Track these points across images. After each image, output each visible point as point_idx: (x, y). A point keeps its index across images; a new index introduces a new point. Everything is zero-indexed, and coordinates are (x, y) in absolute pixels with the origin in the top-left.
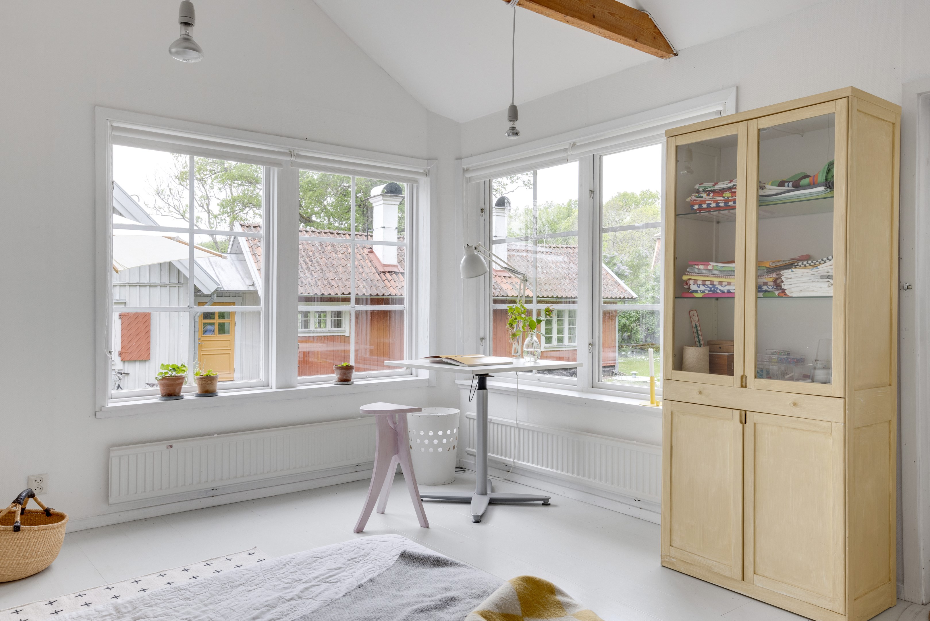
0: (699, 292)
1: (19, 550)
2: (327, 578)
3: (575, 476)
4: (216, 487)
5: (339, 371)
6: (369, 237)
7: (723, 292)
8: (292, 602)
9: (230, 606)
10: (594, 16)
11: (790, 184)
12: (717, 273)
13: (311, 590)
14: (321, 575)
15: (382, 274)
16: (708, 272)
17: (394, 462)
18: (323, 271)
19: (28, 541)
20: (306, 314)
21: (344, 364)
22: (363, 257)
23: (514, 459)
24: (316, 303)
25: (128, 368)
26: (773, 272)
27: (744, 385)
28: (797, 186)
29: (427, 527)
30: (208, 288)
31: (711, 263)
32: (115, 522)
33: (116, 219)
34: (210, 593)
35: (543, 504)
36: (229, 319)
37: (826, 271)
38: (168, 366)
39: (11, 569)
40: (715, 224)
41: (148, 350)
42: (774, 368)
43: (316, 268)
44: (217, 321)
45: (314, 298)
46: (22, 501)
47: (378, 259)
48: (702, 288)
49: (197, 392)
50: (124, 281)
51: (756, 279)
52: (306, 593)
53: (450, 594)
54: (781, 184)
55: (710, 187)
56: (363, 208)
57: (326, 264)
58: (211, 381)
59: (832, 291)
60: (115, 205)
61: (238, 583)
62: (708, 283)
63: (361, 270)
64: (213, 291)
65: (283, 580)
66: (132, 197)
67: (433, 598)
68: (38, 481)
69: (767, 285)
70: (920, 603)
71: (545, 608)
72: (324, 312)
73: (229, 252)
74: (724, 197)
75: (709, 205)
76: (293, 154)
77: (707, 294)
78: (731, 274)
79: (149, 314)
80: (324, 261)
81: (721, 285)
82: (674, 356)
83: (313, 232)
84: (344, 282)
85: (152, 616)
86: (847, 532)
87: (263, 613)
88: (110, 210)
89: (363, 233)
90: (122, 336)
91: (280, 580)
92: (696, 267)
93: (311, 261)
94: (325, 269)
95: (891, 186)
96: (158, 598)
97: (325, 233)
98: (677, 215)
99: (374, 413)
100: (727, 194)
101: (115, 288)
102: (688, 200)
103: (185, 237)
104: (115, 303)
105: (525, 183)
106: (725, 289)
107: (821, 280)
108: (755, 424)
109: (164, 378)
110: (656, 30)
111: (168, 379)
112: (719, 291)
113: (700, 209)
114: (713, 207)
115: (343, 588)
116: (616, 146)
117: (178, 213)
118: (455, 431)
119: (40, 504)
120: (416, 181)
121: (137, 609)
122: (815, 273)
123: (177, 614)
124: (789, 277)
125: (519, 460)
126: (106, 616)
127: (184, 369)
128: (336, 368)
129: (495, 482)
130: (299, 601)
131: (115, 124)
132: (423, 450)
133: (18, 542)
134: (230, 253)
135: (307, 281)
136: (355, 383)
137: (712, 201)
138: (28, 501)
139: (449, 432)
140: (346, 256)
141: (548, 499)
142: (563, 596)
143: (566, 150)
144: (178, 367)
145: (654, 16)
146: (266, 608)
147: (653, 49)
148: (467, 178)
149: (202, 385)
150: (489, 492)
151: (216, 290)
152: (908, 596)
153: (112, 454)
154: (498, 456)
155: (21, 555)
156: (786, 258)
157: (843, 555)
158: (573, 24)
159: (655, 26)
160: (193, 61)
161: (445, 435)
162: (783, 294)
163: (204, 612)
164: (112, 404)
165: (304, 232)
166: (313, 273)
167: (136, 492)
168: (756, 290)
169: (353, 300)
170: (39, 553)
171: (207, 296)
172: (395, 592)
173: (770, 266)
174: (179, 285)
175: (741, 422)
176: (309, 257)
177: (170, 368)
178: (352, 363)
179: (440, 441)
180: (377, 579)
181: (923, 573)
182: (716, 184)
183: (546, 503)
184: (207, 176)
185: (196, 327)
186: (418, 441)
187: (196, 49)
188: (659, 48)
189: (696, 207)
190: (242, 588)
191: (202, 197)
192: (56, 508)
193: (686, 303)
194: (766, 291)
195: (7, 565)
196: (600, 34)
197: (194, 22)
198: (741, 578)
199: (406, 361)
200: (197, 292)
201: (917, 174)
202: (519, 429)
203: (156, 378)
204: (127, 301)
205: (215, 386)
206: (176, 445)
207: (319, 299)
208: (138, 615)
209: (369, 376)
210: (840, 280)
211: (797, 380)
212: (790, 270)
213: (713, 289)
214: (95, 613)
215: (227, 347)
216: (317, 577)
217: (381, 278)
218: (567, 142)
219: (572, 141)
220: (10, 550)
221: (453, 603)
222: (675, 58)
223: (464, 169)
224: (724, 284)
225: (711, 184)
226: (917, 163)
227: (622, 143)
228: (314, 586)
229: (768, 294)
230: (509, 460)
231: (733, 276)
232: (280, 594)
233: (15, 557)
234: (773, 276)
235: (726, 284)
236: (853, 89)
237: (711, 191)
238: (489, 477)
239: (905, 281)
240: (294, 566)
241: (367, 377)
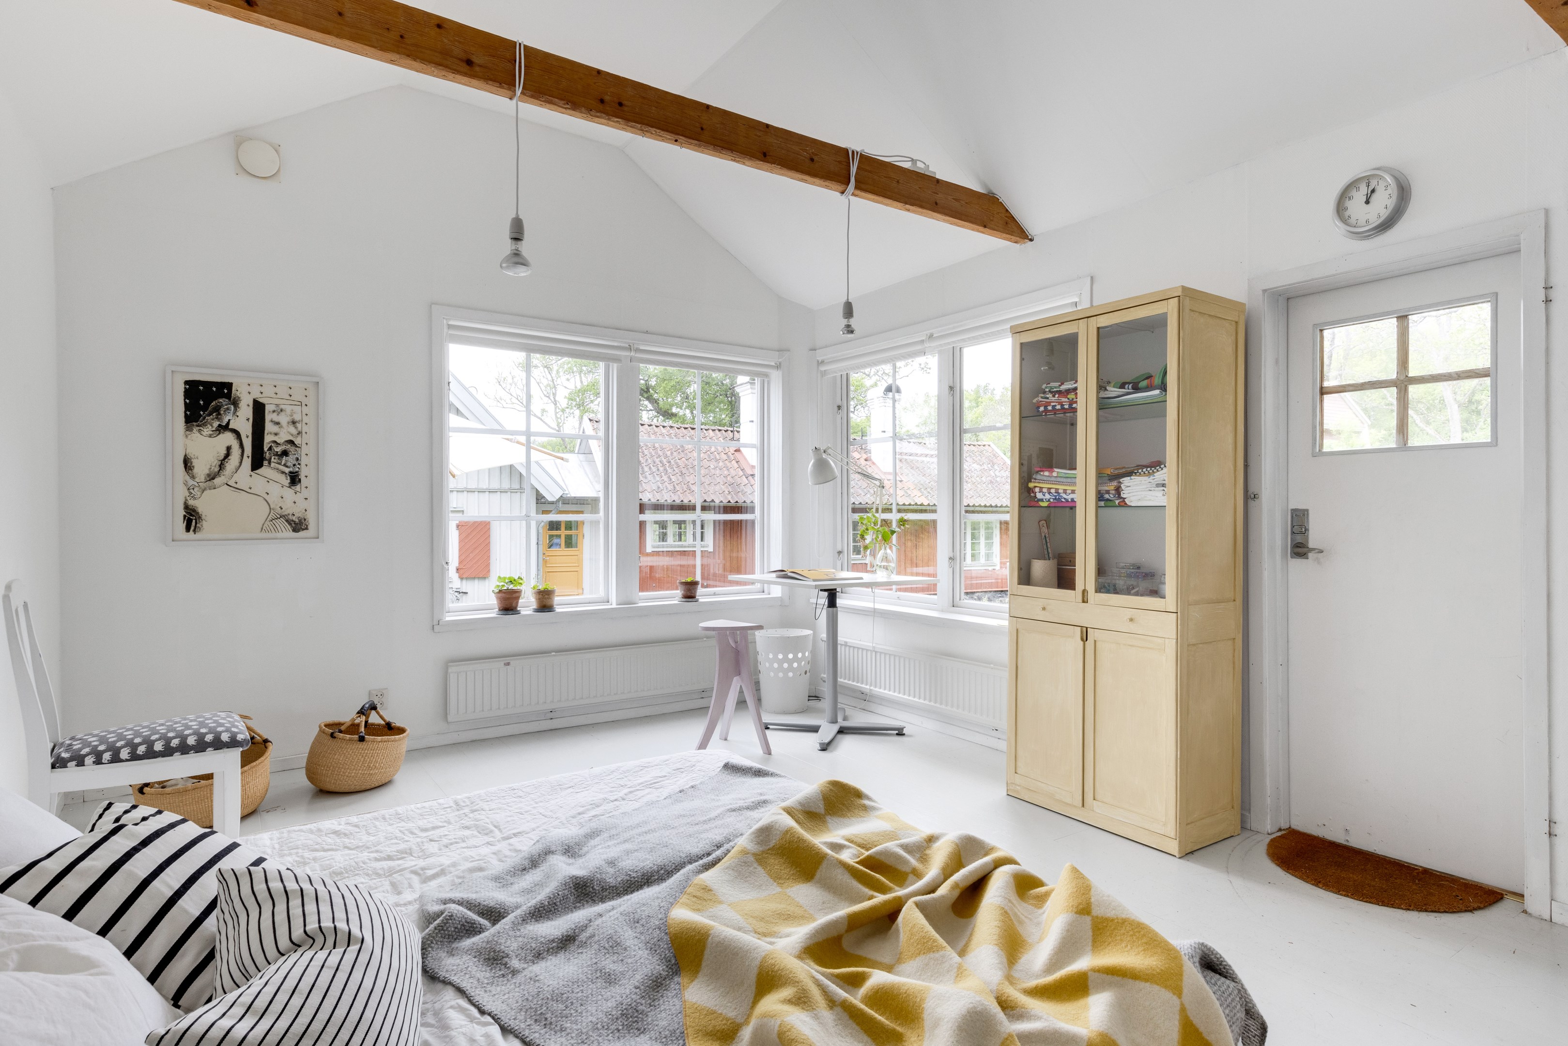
0: (1044, 500)
1: (364, 760)
2: (651, 784)
3: (932, 704)
4: (554, 709)
5: (683, 587)
6: (735, 432)
7: (1067, 501)
8: (615, 803)
9: (558, 804)
10: (936, 204)
11: (1130, 386)
12: (1062, 480)
13: (634, 793)
14: (646, 782)
15: (750, 478)
16: (1053, 479)
17: (736, 684)
18: (682, 474)
19: (372, 752)
20: (663, 525)
21: (689, 580)
22: (728, 457)
23: (871, 686)
24: (665, 511)
25: (466, 586)
26: (1114, 480)
27: (1085, 601)
28: (1136, 389)
29: (770, 754)
30: (552, 495)
31: (1056, 470)
32: (452, 742)
33: (453, 420)
34: (541, 794)
35: (897, 734)
36: (577, 530)
37: (1162, 479)
38: (505, 578)
39: (357, 779)
40: (1068, 426)
41: (488, 566)
42: (1121, 583)
43: (674, 470)
44: (563, 532)
45: (664, 505)
46: (365, 712)
47: (745, 459)
48: (1047, 496)
49: (535, 607)
50: (461, 486)
51: (1097, 487)
52: (631, 796)
53: (763, 798)
54: (1122, 386)
55: (1056, 388)
56: (731, 398)
57: (686, 465)
58: (549, 595)
59: (1166, 501)
60: (452, 399)
61: (567, 786)
62: (1053, 491)
63: (726, 472)
64: (558, 497)
65: (610, 785)
66: (469, 389)
67: (746, 801)
68: (379, 696)
69: (1109, 493)
70: (1266, 833)
71: (848, 809)
72: (684, 522)
73: (576, 452)
74: (1068, 399)
75: (1054, 407)
76: (632, 348)
77: (1052, 502)
78: (1072, 481)
79: (489, 523)
80: (683, 462)
81: (1066, 493)
82: (1020, 569)
83: (671, 427)
84: (707, 486)
85: (488, 809)
86: (1179, 753)
87: (588, 810)
88: (447, 408)
89: (729, 429)
90: (460, 550)
91: (606, 785)
92: (1042, 473)
93: (669, 462)
94: (684, 471)
95: (1234, 388)
96: (494, 795)
97: (685, 428)
98: (1022, 418)
99: (714, 631)
100: (1071, 396)
101: (452, 493)
102: (1035, 401)
103: (523, 439)
104: (452, 511)
105: (922, 366)
106: (1069, 497)
107: (1157, 489)
108: (1095, 641)
109: (500, 591)
110: (1008, 215)
111: (504, 593)
112: (1063, 500)
113: (1046, 411)
114: (1058, 410)
115: (665, 793)
116: (974, 338)
117: (521, 405)
118: (807, 654)
119: (381, 717)
120: (766, 375)
121: (474, 804)
122: (1152, 481)
123: (510, 808)
124: (1128, 485)
125: (876, 687)
126: (447, 808)
127: (521, 581)
128: (679, 583)
129: (849, 712)
130: (623, 802)
131: (451, 323)
132: (772, 674)
133: (363, 752)
134: (578, 453)
135: (664, 486)
136: (700, 600)
137: (1057, 402)
138: (370, 713)
139: (800, 655)
140: (709, 457)
141: (902, 729)
142: (870, 801)
143: (922, 341)
144: (515, 580)
145: (1004, 199)
146: (591, 806)
147: (1004, 235)
148: (821, 371)
149: (539, 599)
150: (840, 720)
151: (561, 496)
152: (1254, 825)
153: (450, 670)
154: (854, 683)
155: (366, 765)
156: (1130, 465)
157: (1175, 777)
158: (914, 212)
159: (1007, 210)
160: (522, 275)
161: (796, 658)
162: (1123, 504)
163: (534, 807)
164: (449, 618)
165: (661, 427)
166: (672, 477)
167: (474, 712)
168: (1096, 499)
169: (698, 508)
170: (382, 765)
171: (552, 503)
172: (713, 797)
173: (1111, 473)
174: (521, 490)
175: (1082, 639)
176: (666, 457)
177: (507, 581)
178: (698, 578)
179: (790, 665)
180: (699, 786)
181: (1269, 800)
182: (1062, 384)
183: (900, 733)
184: (554, 361)
185: (540, 539)
186: (767, 665)
187: (524, 264)
188: (1011, 233)
189: (1042, 409)
190: (571, 790)
191: (548, 385)
192: (397, 722)
193: (1033, 515)
194: (1108, 500)
195: (353, 774)
196: (944, 221)
197: (523, 237)
198: (1081, 805)
199: (757, 576)
200: (540, 499)
201: (1263, 375)
202: (876, 652)
203: (493, 591)
204: (465, 509)
205: (553, 601)
206: (514, 662)
207: (670, 507)
208: (475, 808)
209: (717, 593)
210: (1172, 488)
211: (1142, 595)
212: (1129, 478)
213: (1057, 497)
214: (437, 805)
215: (575, 563)
216: (642, 783)
217: (749, 483)
218: (924, 332)
219: (928, 332)
220: (356, 760)
221: (764, 805)
222: (1030, 243)
223: (818, 361)
224: (1068, 492)
225: (1057, 384)
226: (1263, 364)
227: (980, 335)
228: (638, 790)
229: (1109, 504)
230: (865, 687)
231: (1074, 484)
232: (606, 796)
233: (361, 767)
234: (1115, 483)
235: (1070, 492)
236: (1184, 289)
237: (1057, 391)
238: (840, 705)
239: (1252, 489)
240: (622, 774)
241: (715, 594)
